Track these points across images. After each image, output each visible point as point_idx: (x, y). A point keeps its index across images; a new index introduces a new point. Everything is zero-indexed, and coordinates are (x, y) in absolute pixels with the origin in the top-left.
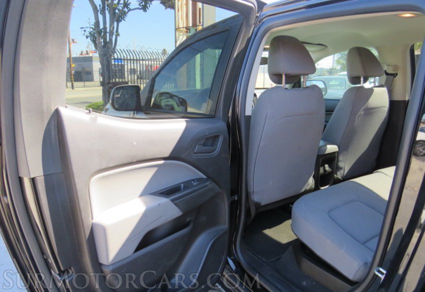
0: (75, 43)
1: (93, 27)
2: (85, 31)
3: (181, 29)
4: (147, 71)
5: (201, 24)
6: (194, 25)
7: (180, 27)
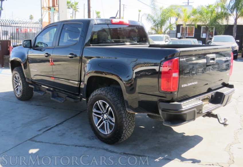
3: (45, 8)
4: (17, 33)
5: (57, 6)
6: (54, 6)
7: (44, 6)
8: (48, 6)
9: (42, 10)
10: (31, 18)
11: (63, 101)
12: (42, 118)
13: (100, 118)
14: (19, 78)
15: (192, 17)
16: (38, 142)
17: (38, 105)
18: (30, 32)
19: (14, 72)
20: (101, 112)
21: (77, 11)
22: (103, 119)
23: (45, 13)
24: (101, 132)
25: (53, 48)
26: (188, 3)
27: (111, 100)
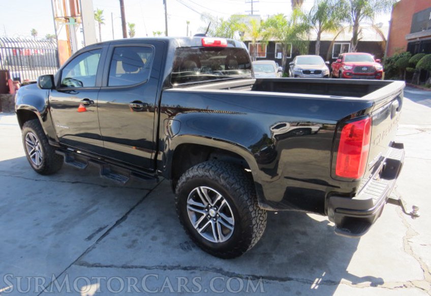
3: (60, 18)
4: (15, 56)
5: (79, 15)
6: (73, 15)
7: (58, 16)
8: (64, 16)
9: (56, 22)
10: (34, 33)
11: (125, 182)
12: (87, 209)
13: (203, 215)
14: (35, 139)
15: (264, 31)
16: (93, 266)
17: (74, 181)
18: (36, 55)
19: (26, 129)
20: (203, 204)
21: (102, 23)
22: (207, 216)
23: (60, 26)
24: (204, 238)
25: (99, 91)
26: (252, 11)
27: (226, 188)
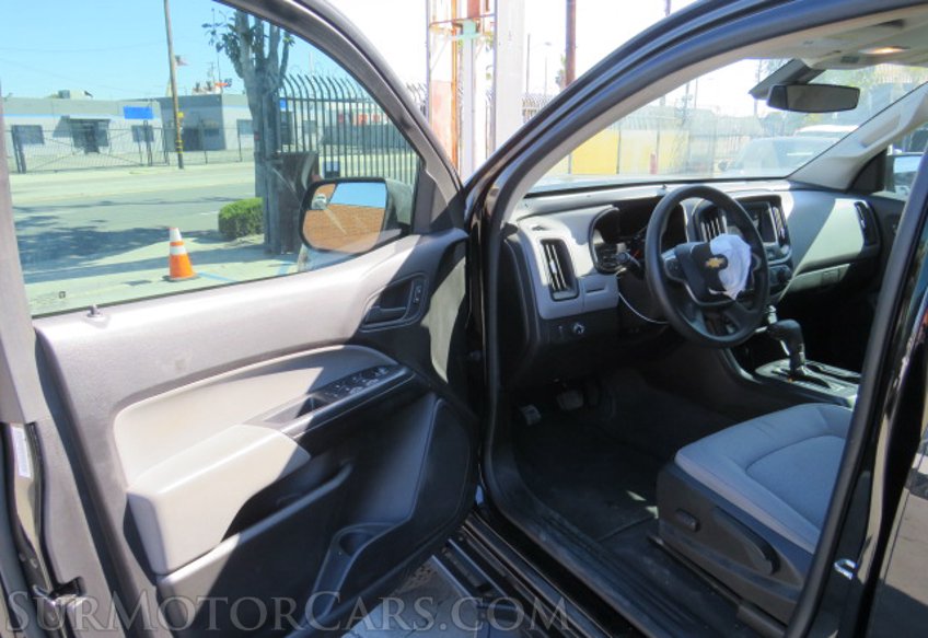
0: (185, 64)
1: (233, 23)
2: (213, 33)
3: (441, 26)
4: (341, 126)
5: (490, 13)
6: (474, 15)
7: (437, 20)
9: (432, 35)
23: (440, 44)
